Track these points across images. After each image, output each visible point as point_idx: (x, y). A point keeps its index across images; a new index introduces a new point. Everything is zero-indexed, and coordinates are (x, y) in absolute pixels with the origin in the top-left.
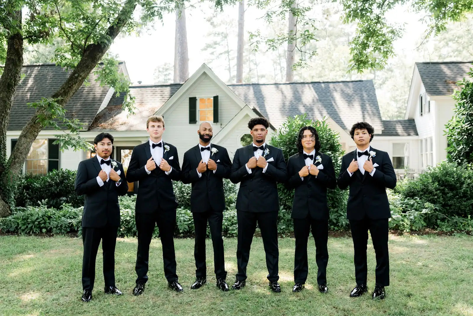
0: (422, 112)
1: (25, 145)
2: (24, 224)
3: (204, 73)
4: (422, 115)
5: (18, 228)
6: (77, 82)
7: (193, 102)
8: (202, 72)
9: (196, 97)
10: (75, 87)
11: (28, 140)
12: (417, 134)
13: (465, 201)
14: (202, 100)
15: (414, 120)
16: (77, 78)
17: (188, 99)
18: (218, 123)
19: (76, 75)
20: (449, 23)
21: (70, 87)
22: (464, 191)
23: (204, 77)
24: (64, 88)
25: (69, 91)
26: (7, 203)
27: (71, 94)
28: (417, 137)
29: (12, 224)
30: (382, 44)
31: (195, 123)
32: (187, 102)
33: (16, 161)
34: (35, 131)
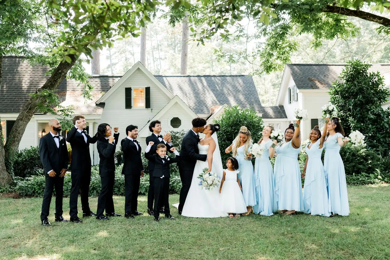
0: (290, 100)
1: (22, 127)
2: (40, 189)
3: (139, 69)
4: (290, 103)
5: (35, 192)
6: (60, 77)
7: (128, 91)
8: (137, 68)
9: (131, 88)
10: (59, 80)
11: (25, 123)
12: (286, 117)
13: (348, 164)
14: (136, 90)
15: (283, 106)
16: (61, 73)
17: (125, 89)
18: (149, 109)
19: (60, 71)
20: (323, 40)
21: (56, 81)
22: (348, 157)
23: (138, 71)
24: (51, 82)
25: (55, 84)
26: (9, 173)
27: (57, 86)
28: (286, 119)
29: (29, 189)
30: (282, 54)
31: (131, 108)
32: (124, 91)
33: (15, 139)
34: (30, 116)
